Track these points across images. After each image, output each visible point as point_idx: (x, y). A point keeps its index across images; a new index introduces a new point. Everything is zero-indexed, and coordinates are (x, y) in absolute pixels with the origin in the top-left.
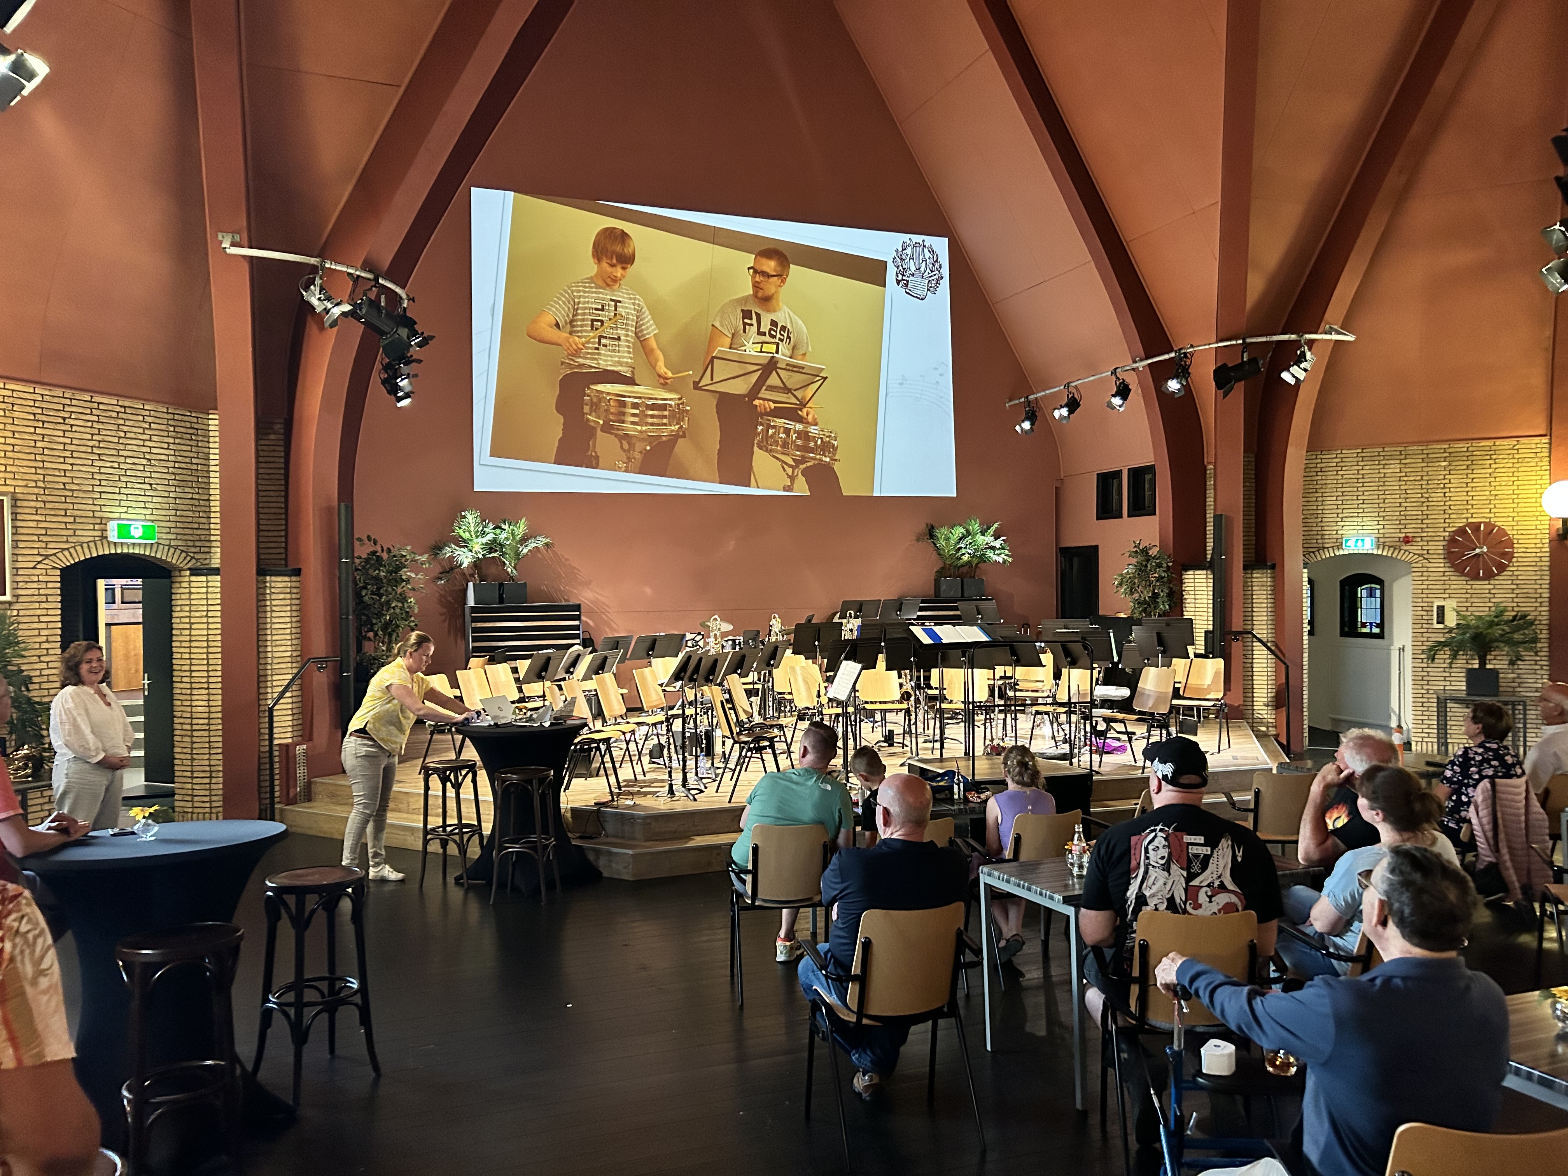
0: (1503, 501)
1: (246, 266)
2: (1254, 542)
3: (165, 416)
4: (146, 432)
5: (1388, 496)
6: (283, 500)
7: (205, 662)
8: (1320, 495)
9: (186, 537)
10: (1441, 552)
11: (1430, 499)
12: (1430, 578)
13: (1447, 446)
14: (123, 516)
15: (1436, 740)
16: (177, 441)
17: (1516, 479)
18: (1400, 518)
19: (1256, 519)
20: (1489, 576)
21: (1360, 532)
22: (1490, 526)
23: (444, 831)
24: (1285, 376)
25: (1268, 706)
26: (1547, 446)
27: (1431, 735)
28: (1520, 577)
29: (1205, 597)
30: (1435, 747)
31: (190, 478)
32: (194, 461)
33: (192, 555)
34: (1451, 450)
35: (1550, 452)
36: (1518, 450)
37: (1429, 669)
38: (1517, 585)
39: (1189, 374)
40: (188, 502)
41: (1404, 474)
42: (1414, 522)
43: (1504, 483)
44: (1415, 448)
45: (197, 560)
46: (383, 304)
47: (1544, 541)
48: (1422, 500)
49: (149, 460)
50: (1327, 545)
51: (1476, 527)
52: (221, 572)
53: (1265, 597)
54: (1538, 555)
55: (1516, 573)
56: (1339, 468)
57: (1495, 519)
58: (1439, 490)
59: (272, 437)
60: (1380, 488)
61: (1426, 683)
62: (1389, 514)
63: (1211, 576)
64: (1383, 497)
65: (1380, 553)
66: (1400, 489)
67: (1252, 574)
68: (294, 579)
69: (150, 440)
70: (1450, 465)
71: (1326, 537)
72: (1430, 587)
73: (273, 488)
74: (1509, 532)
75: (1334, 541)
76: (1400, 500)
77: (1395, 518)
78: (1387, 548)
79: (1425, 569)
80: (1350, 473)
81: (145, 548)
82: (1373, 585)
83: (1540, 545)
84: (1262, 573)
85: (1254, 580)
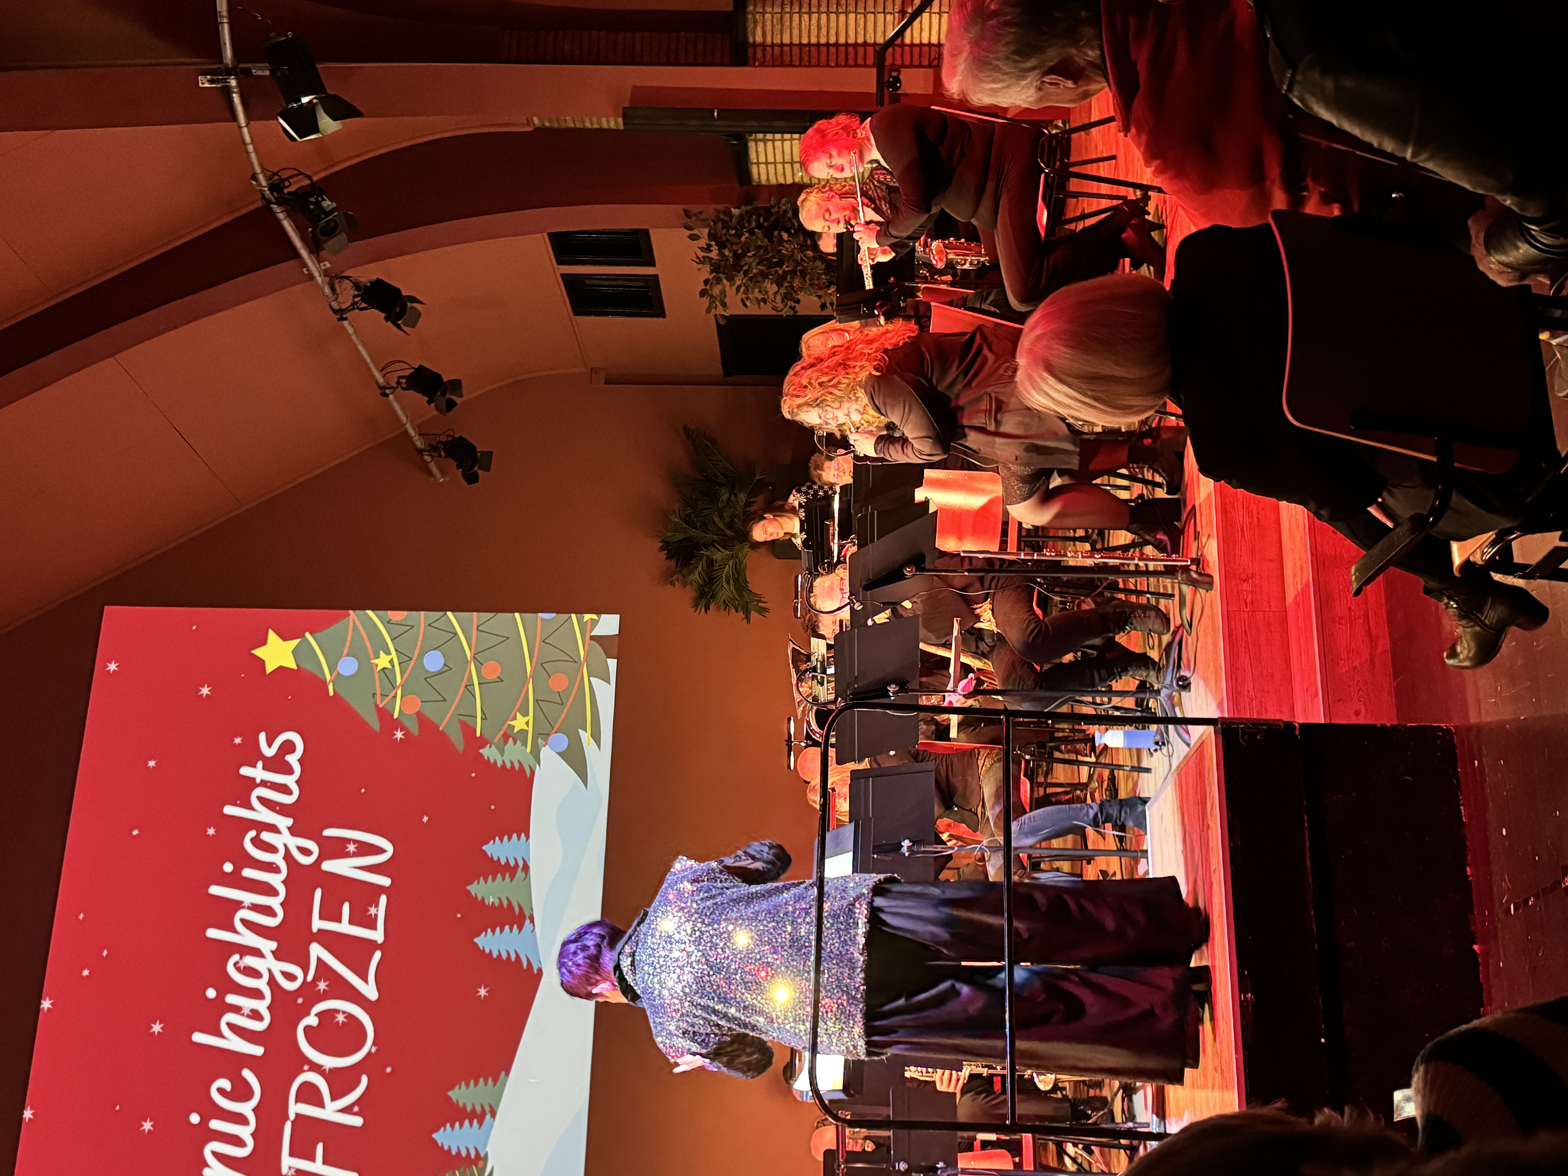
84: (755, 22)
85: (769, 40)
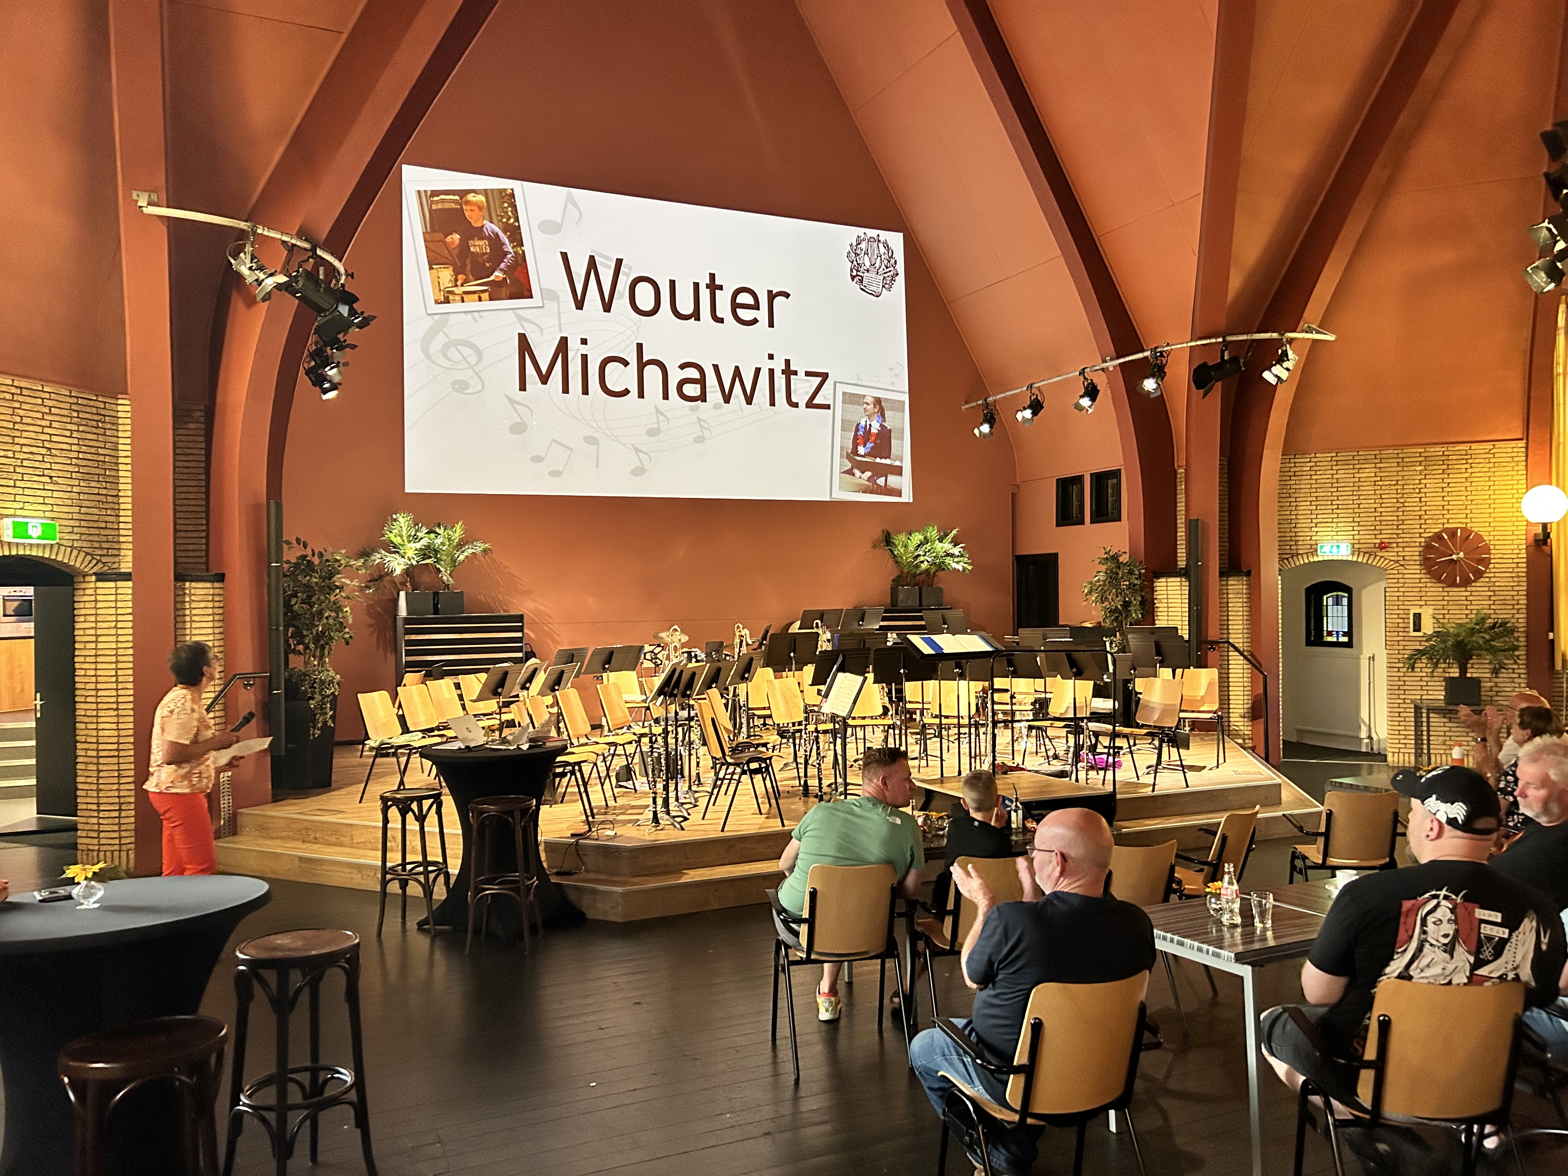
0: (1479, 507)
1: (163, 231)
2: (1227, 548)
3: (69, 400)
4: (46, 417)
5: (1363, 501)
6: (203, 496)
7: (114, 679)
8: (1294, 500)
9: (91, 538)
10: (1417, 558)
11: (1406, 504)
12: (1406, 585)
13: (1423, 450)
14: (18, 512)
15: (1413, 751)
16: (81, 428)
17: (1492, 483)
18: (1375, 523)
19: (1229, 525)
20: (1466, 583)
21: (1334, 538)
22: (1466, 532)
23: (404, 870)
24: (1267, 375)
25: (1244, 717)
26: (1524, 450)
27: (1408, 746)
28: (1497, 584)
29: (1180, 605)
30: (1413, 758)
31: (97, 471)
32: (101, 451)
33: (98, 558)
34: (1426, 454)
35: (1527, 456)
36: (1494, 454)
37: (1405, 679)
38: (1494, 591)
39: (1165, 373)
40: (93, 497)
41: (1379, 479)
42: (1390, 527)
43: (1480, 488)
44: (1390, 451)
45: (104, 563)
46: (321, 277)
47: (1521, 547)
48: (1398, 505)
49: (49, 449)
50: (1300, 552)
51: (1452, 533)
52: (133, 577)
53: (1241, 605)
54: (1515, 561)
55: (1492, 580)
56: (1313, 473)
57: (1472, 525)
58: (1415, 495)
59: (192, 426)
60: (1355, 493)
61: (1402, 692)
62: (1363, 519)
63: (1187, 584)
64: (1359, 502)
65: (1355, 559)
66: (1375, 494)
67: (1227, 581)
68: (216, 585)
69: (50, 427)
70: (1426, 469)
71: (1300, 543)
72: (1406, 594)
73: (192, 483)
74: (1485, 538)
75: (1309, 547)
76: (1375, 506)
77: (1370, 523)
78: (1362, 554)
79: (1401, 576)
80: (1324, 476)
81: (44, 549)
82: (1339, 593)
83: (1517, 551)
84: (1238, 581)
85: (1230, 587)
